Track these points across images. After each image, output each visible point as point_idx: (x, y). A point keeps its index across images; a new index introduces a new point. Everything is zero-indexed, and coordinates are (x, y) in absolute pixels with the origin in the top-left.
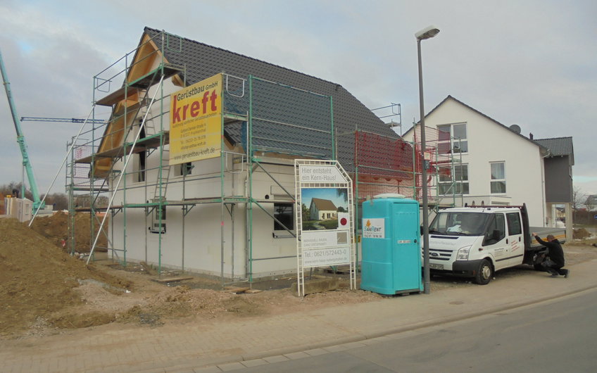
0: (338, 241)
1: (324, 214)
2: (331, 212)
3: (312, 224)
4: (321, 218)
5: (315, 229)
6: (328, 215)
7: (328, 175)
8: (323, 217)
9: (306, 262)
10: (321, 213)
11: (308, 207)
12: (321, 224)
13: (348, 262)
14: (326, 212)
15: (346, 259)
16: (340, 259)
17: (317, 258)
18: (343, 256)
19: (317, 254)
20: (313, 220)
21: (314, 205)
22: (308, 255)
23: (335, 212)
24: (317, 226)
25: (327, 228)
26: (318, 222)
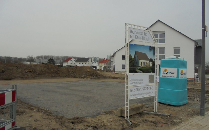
0: (149, 81)
1: (142, 62)
2: (146, 61)
3: (135, 69)
4: (140, 65)
5: (136, 72)
6: (144, 63)
7: (145, 36)
8: (141, 64)
9: (131, 95)
10: (140, 61)
11: (133, 57)
12: (140, 69)
13: (153, 94)
14: (143, 61)
15: (153, 92)
16: (150, 93)
17: (138, 92)
18: (151, 91)
19: (137, 90)
20: (136, 66)
21: (136, 56)
22: (132, 91)
23: (148, 61)
24: (138, 71)
25: (143, 72)
26: (138, 68)
